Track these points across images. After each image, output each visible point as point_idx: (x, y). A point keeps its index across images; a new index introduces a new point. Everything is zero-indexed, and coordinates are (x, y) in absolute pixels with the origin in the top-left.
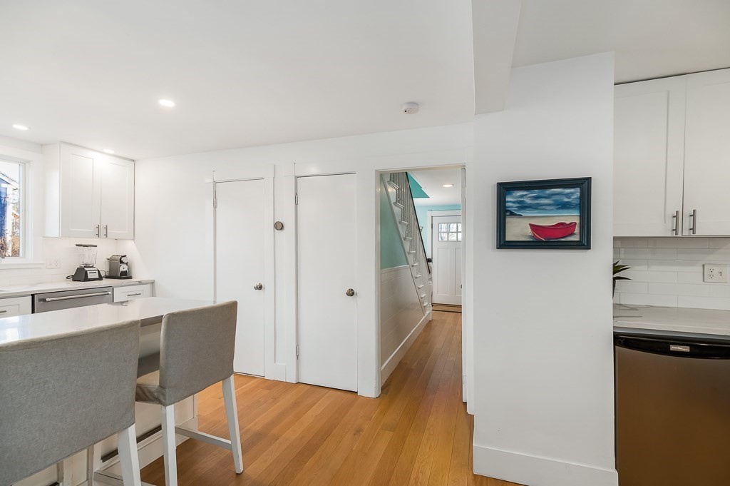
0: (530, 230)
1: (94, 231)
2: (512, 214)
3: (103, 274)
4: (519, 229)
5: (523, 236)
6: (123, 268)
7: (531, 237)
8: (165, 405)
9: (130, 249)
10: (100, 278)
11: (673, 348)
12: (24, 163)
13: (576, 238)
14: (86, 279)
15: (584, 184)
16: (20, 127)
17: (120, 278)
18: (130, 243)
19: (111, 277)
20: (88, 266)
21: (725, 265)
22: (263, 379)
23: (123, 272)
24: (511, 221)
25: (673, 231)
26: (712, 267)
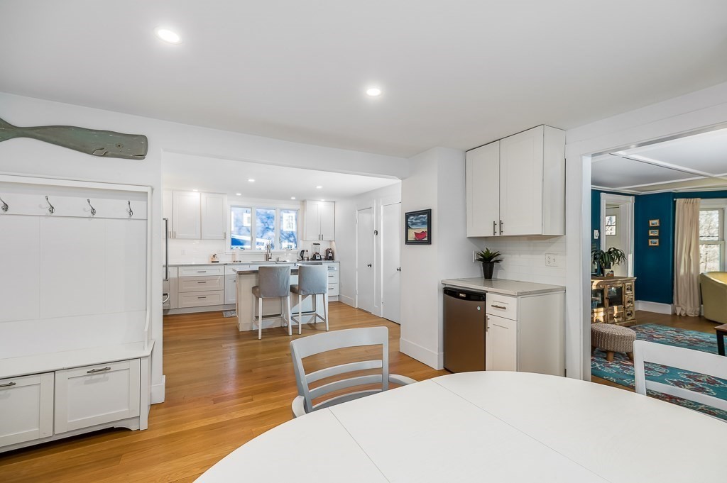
0: (414, 235)
1: (318, 237)
2: (410, 228)
5: (413, 238)
6: (330, 255)
7: (415, 239)
8: (299, 295)
10: (321, 259)
11: (461, 295)
13: (426, 239)
14: (316, 259)
15: (429, 212)
17: (329, 260)
18: (333, 242)
19: (326, 259)
20: (317, 253)
21: (557, 254)
22: (370, 313)
23: (330, 257)
24: (409, 230)
25: (495, 232)
26: (549, 255)
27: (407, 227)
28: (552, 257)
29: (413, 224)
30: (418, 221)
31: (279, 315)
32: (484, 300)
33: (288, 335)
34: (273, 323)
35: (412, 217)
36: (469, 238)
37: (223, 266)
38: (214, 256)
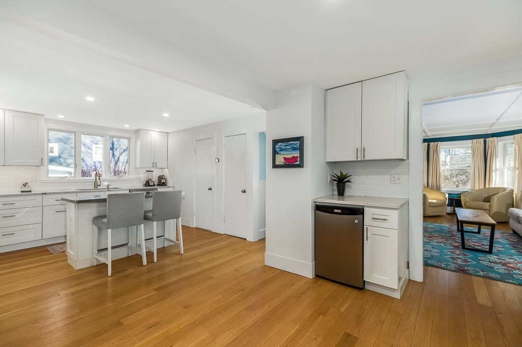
0: (283, 160)
1: (151, 165)
2: (278, 153)
3: (156, 183)
4: (280, 160)
5: (281, 162)
6: (163, 181)
7: (284, 163)
8: (153, 221)
9: (166, 173)
10: (154, 185)
11: (335, 211)
12: (129, 139)
13: (298, 163)
14: (149, 186)
15: (300, 139)
16: (127, 126)
17: (162, 185)
18: (166, 170)
19: (158, 185)
20: (149, 179)
21: (401, 174)
22: (211, 232)
23: (163, 183)
24: (277, 156)
25: (357, 157)
26: (394, 175)
27: (275, 153)
28: (397, 177)
29: (281, 150)
30: (289, 147)
31: (126, 244)
32: (363, 213)
33: (141, 265)
34: (123, 253)
35: (280, 144)
36: (328, 163)
37: (41, 196)
38: (25, 185)
